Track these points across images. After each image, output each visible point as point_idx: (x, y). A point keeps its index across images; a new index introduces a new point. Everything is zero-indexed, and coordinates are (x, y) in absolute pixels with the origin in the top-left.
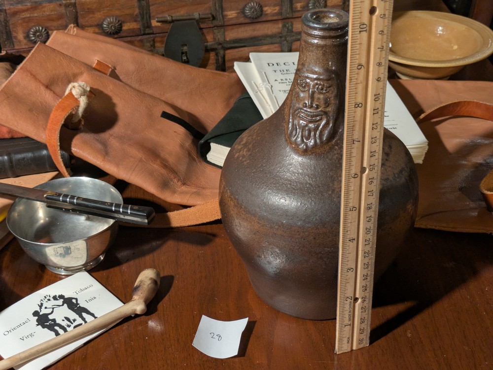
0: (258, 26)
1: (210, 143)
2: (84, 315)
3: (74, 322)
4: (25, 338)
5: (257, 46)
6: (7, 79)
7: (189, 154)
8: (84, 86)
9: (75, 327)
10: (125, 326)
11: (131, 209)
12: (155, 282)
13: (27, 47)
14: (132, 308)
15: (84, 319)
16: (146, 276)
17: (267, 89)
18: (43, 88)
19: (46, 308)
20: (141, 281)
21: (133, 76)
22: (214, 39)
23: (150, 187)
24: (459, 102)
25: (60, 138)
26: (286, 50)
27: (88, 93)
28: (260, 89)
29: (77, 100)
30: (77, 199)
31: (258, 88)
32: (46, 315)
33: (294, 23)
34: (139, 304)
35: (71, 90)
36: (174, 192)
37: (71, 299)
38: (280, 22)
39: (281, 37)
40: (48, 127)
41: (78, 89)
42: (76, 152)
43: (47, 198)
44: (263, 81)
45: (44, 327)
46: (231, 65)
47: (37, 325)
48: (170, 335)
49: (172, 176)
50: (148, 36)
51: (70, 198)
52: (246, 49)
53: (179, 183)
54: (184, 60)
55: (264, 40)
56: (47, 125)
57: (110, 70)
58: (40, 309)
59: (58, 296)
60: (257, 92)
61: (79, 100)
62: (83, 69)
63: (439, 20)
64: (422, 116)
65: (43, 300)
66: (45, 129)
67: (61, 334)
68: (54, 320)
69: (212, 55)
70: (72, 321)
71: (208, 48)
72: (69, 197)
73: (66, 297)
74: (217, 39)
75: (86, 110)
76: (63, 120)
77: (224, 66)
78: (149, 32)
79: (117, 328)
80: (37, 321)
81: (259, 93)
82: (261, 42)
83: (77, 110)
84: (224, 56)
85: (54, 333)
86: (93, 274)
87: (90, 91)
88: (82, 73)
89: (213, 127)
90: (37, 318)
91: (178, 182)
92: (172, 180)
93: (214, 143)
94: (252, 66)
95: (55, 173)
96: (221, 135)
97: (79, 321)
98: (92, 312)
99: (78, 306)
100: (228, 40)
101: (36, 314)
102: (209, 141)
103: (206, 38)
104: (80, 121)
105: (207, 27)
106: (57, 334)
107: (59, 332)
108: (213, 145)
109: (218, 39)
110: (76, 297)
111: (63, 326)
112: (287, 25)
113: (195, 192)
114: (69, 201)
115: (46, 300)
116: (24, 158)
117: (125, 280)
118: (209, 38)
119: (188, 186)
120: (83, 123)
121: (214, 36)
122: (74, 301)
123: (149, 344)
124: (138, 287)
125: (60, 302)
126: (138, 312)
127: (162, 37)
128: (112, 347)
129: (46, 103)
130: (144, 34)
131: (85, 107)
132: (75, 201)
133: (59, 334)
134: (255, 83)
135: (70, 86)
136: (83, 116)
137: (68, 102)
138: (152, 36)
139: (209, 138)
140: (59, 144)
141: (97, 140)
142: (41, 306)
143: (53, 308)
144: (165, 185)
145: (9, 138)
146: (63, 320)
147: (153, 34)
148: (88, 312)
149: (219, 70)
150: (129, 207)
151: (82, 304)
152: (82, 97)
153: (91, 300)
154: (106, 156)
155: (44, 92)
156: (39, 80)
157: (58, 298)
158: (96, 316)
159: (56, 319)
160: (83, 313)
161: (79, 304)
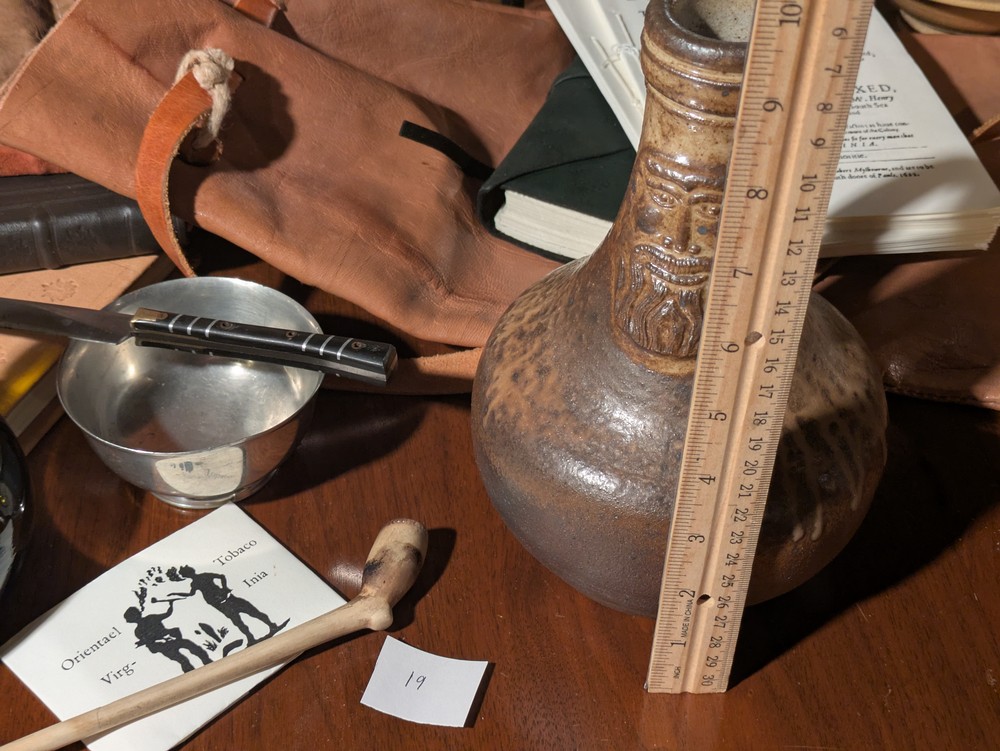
1: (503, 191)
2: (245, 617)
3: (223, 636)
4: (112, 678)
6: (38, 41)
7: (458, 218)
8: (220, 59)
9: (227, 650)
12: (416, 554)
15: (244, 629)
16: (397, 540)
17: (630, 60)
18: (123, 63)
19: (154, 600)
20: (384, 551)
21: (325, 25)
23: (378, 305)
25: (169, 191)
27: (230, 76)
28: (614, 58)
29: (204, 95)
31: (606, 54)
32: (157, 618)
35: (190, 67)
36: (431, 314)
37: (212, 576)
40: (139, 160)
41: (209, 67)
42: (205, 220)
44: (621, 39)
45: (154, 650)
47: (139, 644)
49: (425, 276)
53: (441, 291)
56: (137, 156)
57: (272, 12)
58: (141, 605)
59: (178, 570)
60: (606, 67)
61: (209, 92)
65: (146, 580)
66: (132, 166)
67: (196, 667)
68: (176, 632)
70: (219, 635)
73: (197, 573)
75: (227, 120)
76: (177, 147)
79: (324, 654)
80: (138, 633)
81: (610, 67)
83: (207, 120)
85: (179, 665)
86: (256, 508)
87: (234, 69)
88: (213, 26)
90: (135, 625)
91: (437, 288)
92: (423, 284)
93: (514, 190)
95: (149, 260)
96: (529, 173)
97: (235, 634)
99: (229, 595)
101: (132, 615)
102: (502, 187)
104: (214, 144)
106: (187, 667)
107: (192, 662)
108: (510, 195)
110: (220, 573)
111: (199, 648)
113: (478, 314)
115: (153, 579)
116: (79, 227)
119: (463, 297)
120: (221, 151)
122: (218, 582)
125: (186, 585)
128: (316, 702)
129: (131, 99)
131: (225, 111)
133: (192, 668)
134: (600, 44)
135: (188, 59)
136: (220, 132)
137: (184, 100)
139: (504, 180)
140: (168, 204)
141: (253, 190)
142: (142, 596)
144: (410, 298)
145: (40, 173)
146: (198, 632)
148: (254, 612)
149: (509, 5)
151: (238, 590)
152: (217, 86)
153: (256, 580)
154: (277, 232)
155: (126, 71)
156: (113, 43)
157: (180, 576)
158: (272, 621)
159: (181, 630)
160: (241, 614)
161: (230, 591)
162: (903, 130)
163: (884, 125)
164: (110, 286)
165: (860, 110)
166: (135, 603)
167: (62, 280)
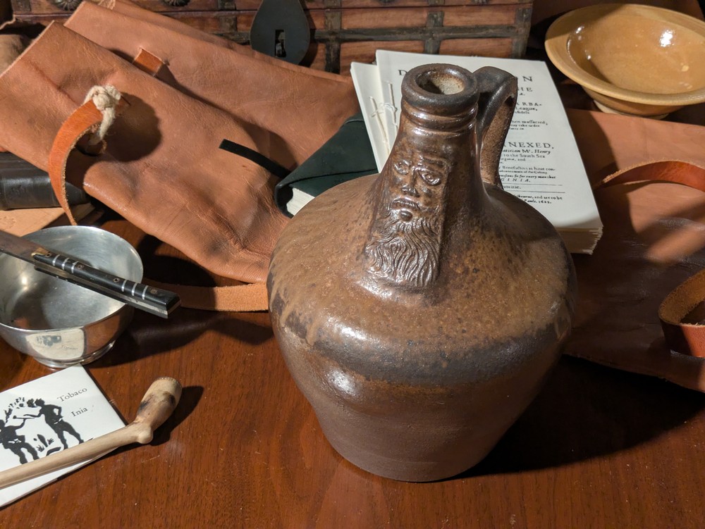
0: (392, 13)
1: (292, 188)
2: (66, 434)
3: (50, 444)
5: (388, 41)
7: (260, 202)
8: (112, 92)
9: (50, 452)
10: (121, 457)
11: (147, 293)
12: (171, 398)
13: (49, 12)
14: (132, 435)
15: (64, 441)
16: (160, 389)
17: (388, 113)
18: (53, 90)
20: (151, 396)
21: (195, 76)
22: (326, 25)
23: (192, 251)
24: (667, 162)
25: (66, 170)
26: (431, 51)
27: (117, 103)
28: (380, 111)
29: (99, 114)
30: (76, 266)
31: (376, 108)
32: (13, 429)
33: (446, 13)
34: (143, 430)
35: (93, 96)
36: (226, 259)
37: (53, 407)
38: (425, 10)
39: (424, 32)
40: (52, 150)
41: (102, 97)
42: (89, 188)
43: (35, 257)
44: (386, 100)
45: (6, 447)
46: (347, 64)
48: (178, 481)
49: (227, 236)
50: (227, 12)
51: (66, 263)
52: (372, 43)
53: (237, 246)
54: (279, 51)
55: (399, 34)
56: (51, 147)
57: (160, 65)
58: (7, 419)
59: (35, 400)
60: (373, 116)
61: (102, 112)
62: (115, 65)
63: (669, 23)
64: (608, 179)
65: (14, 405)
66: (48, 152)
67: (29, 461)
68: (22, 438)
69: (321, 49)
70: (47, 442)
71: (316, 38)
72: (66, 261)
73: (46, 404)
74: (330, 26)
75: (111, 130)
76: (74, 143)
77: (336, 66)
78: (229, 7)
79: (108, 459)
81: (376, 117)
82: (393, 36)
83: (98, 129)
84: (339, 51)
85: (19, 458)
86: (93, 371)
87: (121, 99)
88: (113, 71)
89: (307, 158)
91: (235, 244)
92: (225, 242)
93: (297, 188)
94: (375, 71)
96: (308, 178)
98: (77, 431)
99: (60, 420)
100: (345, 28)
102: (291, 185)
103: (313, 23)
104: (101, 144)
105: (316, 7)
106: (23, 460)
107: (26, 457)
108: (296, 192)
109: (332, 27)
110: (59, 406)
111: (33, 449)
112: (435, 16)
113: (257, 262)
114: (65, 267)
115: (18, 405)
116: (19, 186)
117: (135, 386)
118: (318, 23)
119: (250, 250)
120: (105, 148)
121: (325, 22)
122: (56, 411)
123: (148, 490)
124: (146, 403)
125: (37, 410)
126: (140, 441)
127: (249, 16)
128: (95, 487)
129: (56, 112)
130: (221, 10)
131: (110, 124)
132: (73, 268)
133: (26, 461)
134: (374, 100)
135: (93, 91)
136: (106, 137)
137: (85, 115)
138: (233, 12)
139: (291, 181)
140: (65, 177)
141: (124, 173)
142: (8, 414)
143: (25, 419)
144: (214, 248)
146: (35, 440)
147: (235, 10)
148: (72, 431)
149: (329, 72)
150: (145, 290)
151: (66, 417)
152: (107, 109)
153: (79, 412)
154: (133, 200)
155: (54, 94)
156: (47, 77)
157: (35, 405)
158: (82, 438)
159: (26, 437)
160: (64, 432)
161: (61, 417)
162: (550, 173)
163: (539, 169)
164: (35, 223)
165: (526, 158)
166: (3, 417)
167: (8, 218)
